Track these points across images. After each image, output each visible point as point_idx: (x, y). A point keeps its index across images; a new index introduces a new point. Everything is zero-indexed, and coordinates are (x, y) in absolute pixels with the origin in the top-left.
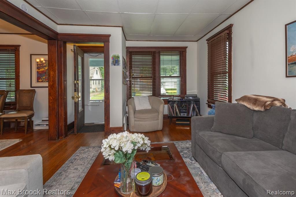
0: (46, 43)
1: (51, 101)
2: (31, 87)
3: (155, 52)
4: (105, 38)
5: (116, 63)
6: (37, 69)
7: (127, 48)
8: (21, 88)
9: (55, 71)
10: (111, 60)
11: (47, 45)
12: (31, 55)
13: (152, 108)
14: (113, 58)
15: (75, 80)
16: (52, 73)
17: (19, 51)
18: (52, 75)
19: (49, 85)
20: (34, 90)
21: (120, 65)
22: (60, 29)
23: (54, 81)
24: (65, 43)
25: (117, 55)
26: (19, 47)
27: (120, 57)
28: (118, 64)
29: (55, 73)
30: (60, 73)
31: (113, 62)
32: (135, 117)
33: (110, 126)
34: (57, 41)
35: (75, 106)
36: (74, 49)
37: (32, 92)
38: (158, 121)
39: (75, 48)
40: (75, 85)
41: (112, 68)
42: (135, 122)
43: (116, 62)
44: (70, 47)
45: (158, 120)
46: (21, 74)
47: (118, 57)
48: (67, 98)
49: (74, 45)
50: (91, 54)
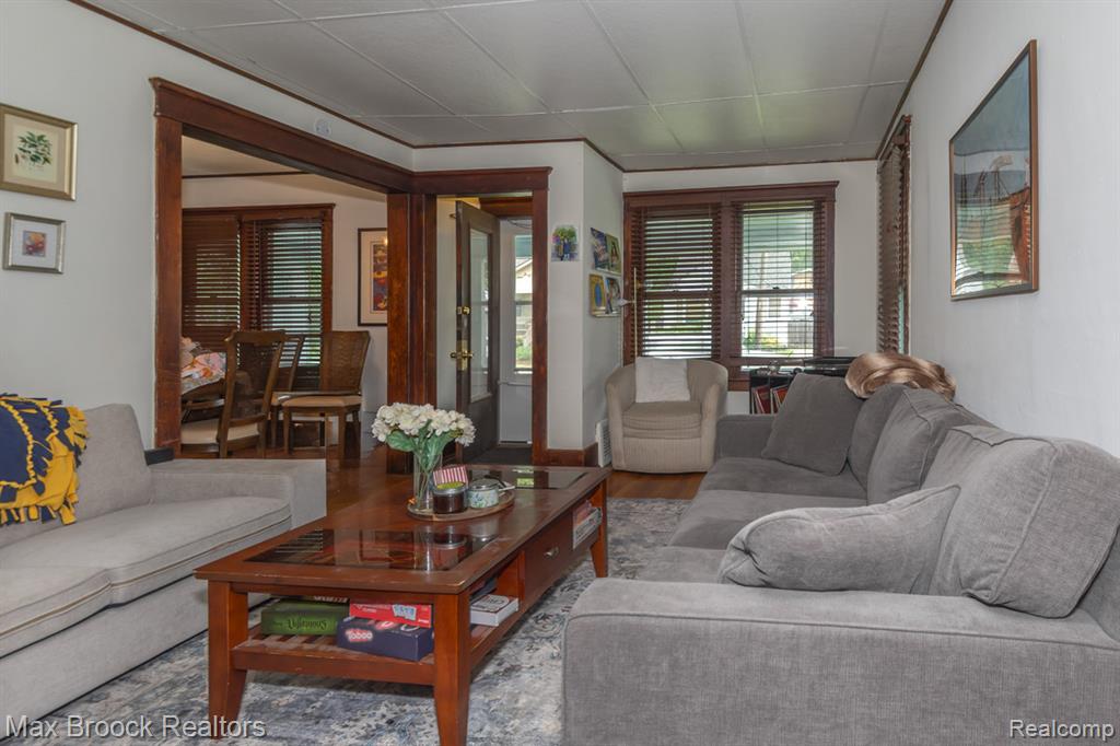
0: (382, 200)
1: (393, 364)
2: (360, 324)
3: (721, 207)
4: (537, 178)
5: (565, 252)
6: (375, 271)
7: (627, 196)
8: (335, 328)
9: (405, 280)
10: (551, 245)
11: (384, 205)
12: (360, 230)
13: (691, 399)
14: (556, 238)
15: (459, 304)
16: (396, 285)
17: (331, 221)
18: (395, 293)
19: (390, 317)
20: (367, 332)
21: (577, 257)
22: (419, 161)
23: (401, 308)
24: (432, 199)
25: (567, 229)
26: (332, 209)
27: (577, 233)
28: (572, 257)
29: (403, 285)
30: (416, 283)
31: (557, 249)
32: (624, 425)
33: (546, 446)
34: (408, 195)
35: (459, 381)
36: (457, 213)
37: (361, 339)
38: (698, 439)
39: (460, 210)
40: (459, 317)
41: (554, 266)
42: (626, 439)
43: (567, 249)
44: (446, 207)
45: (700, 437)
46: (335, 288)
47: (572, 234)
48: (435, 358)
49: (457, 202)
50: (519, 222)
